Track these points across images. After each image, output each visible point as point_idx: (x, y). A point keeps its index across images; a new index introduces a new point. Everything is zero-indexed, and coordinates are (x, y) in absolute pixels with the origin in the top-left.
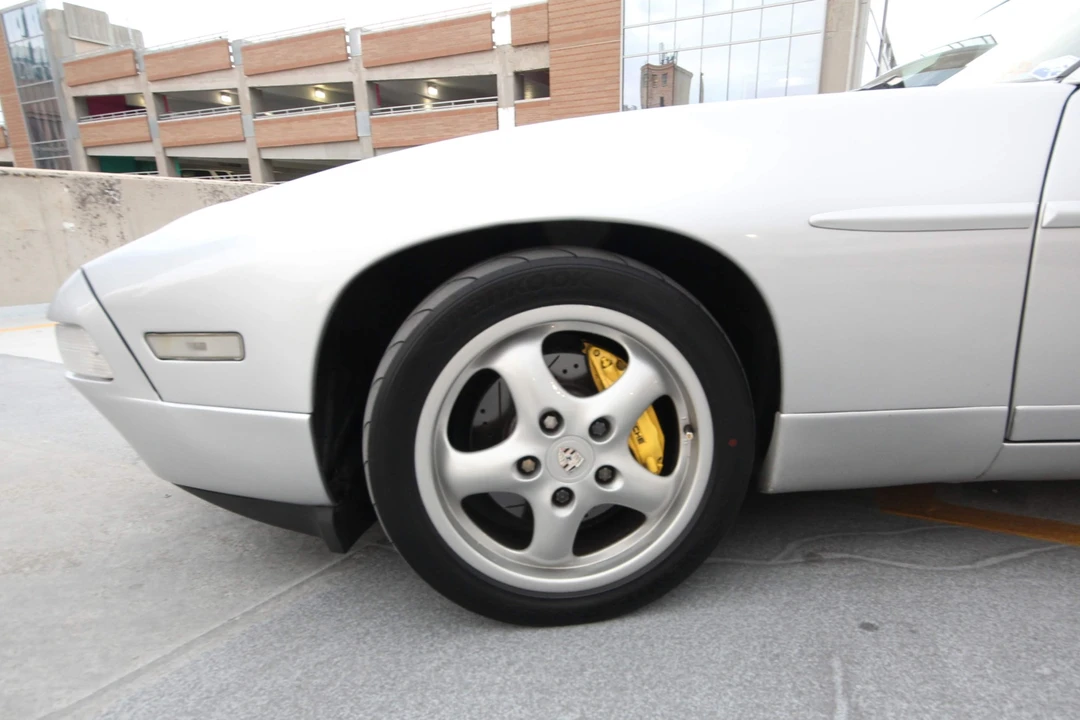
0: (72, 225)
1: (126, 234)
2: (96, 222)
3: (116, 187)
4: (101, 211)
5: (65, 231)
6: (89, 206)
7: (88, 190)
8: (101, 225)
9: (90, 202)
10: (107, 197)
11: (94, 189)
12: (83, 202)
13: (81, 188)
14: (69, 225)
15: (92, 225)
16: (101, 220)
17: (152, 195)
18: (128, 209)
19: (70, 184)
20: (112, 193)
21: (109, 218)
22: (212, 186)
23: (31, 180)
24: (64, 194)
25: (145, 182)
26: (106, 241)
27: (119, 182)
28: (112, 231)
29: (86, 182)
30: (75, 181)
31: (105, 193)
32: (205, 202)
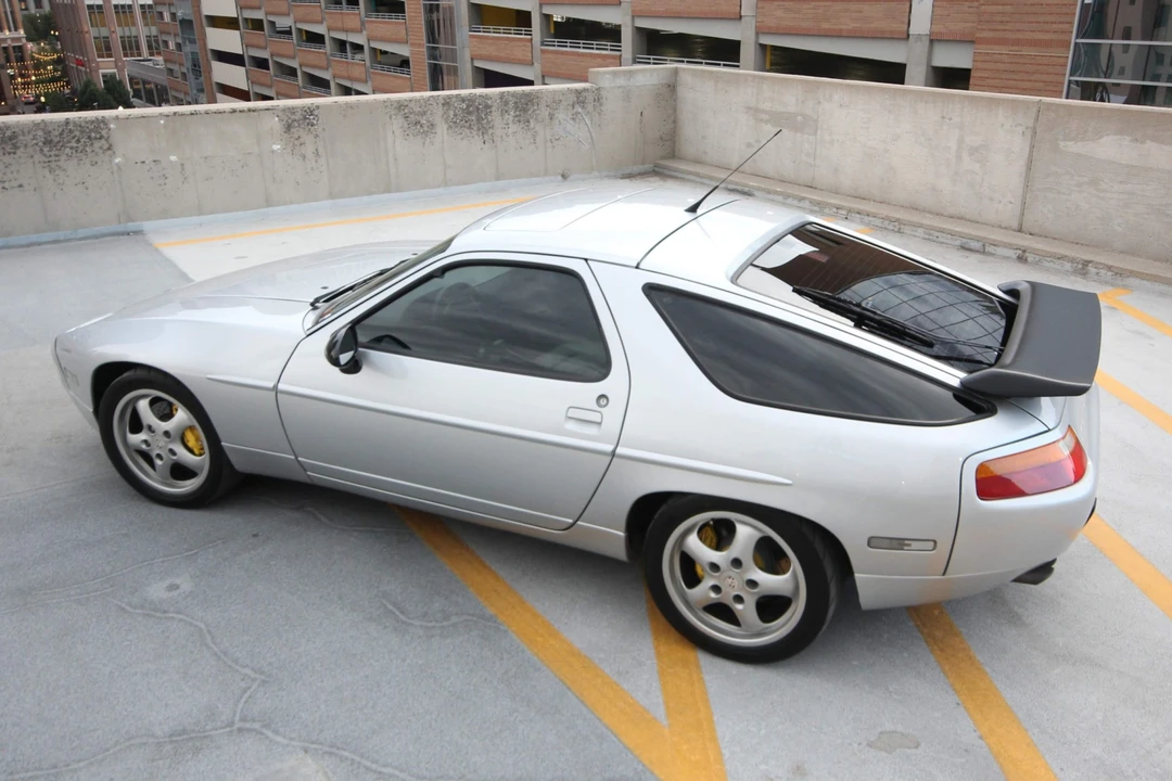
0: (279, 146)
1: (320, 150)
2: (296, 142)
3: (316, 113)
4: (302, 133)
5: (273, 152)
6: (292, 130)
7: (293, 117)
8: (301, 145)
9: (294, 127)
10: (308, 121)
11: (298, 116)
12: (288, 128)
13: (288, 116)
14: (276, 147)
15: (294, 145)
16: (301, 140)
17: (344, 116)
18: (324, 130)
19: (280, 114)
20: (312, 117)
21: (308, 138)
22: (398, 102)
23: (252, 113)
24: (275, 123)
25: (340, 106)
26: (304, 157)
27: (318, 107)
28: (309, 150)
29: (292, 110)
30: (284, 110)
31: (306, 118)
32: (391, 118)
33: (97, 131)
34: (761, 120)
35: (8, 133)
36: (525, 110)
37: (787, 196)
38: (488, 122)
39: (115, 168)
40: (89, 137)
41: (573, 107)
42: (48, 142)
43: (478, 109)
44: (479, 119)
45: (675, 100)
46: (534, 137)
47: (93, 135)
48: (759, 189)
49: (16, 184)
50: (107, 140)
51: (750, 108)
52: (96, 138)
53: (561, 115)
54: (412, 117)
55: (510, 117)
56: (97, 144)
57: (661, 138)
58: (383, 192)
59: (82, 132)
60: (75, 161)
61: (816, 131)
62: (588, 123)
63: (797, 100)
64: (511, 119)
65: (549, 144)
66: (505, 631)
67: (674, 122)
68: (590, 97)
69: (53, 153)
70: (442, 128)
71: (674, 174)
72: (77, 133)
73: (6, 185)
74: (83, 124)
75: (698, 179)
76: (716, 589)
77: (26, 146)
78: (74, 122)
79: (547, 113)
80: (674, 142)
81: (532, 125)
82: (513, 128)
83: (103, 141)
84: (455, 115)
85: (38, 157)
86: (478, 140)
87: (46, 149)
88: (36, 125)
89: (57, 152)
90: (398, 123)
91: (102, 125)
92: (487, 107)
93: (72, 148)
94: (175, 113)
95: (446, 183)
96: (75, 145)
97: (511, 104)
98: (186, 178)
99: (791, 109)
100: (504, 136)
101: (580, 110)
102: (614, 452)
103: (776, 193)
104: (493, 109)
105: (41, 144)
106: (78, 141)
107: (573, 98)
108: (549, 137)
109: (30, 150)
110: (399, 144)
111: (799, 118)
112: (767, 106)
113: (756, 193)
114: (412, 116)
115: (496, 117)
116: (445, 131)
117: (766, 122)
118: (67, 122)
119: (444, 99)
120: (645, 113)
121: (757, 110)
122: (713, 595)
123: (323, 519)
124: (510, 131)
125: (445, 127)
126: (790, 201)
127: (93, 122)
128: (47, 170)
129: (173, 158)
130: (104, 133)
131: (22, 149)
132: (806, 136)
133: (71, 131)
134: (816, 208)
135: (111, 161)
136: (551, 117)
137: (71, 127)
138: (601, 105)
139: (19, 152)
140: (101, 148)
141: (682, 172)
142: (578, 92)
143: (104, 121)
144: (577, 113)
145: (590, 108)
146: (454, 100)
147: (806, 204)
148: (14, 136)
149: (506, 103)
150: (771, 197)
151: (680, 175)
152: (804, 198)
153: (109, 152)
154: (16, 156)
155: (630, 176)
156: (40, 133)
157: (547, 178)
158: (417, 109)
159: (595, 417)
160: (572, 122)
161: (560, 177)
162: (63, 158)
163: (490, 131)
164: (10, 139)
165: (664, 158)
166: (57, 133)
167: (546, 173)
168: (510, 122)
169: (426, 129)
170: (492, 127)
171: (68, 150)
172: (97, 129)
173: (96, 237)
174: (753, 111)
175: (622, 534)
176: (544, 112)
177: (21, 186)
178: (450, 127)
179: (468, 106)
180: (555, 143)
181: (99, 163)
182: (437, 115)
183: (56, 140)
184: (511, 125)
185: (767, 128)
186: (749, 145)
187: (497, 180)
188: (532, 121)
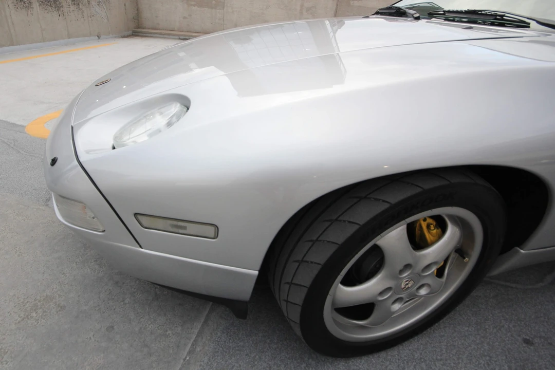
34: (191, 5)
38: (60, 4)
46: (83, 13)
53: (92, 3)
57: (134, 18)
58: (9, 45)
61: (224, 8)
62: (105, 8)
64: (70, 2)
65: (90, 19)
67: (138, 10)
70: (36, 5)
71: (145, 35)
80: (138, 20)
81: (81, 7)
82: (73, 8)
86: (55, 14)
95: (44, 40)
100: (69, 12)
108: (89, 15)
110: (14, 14)
111: (214, 2)
116: (38, 7)
117: (194, 5)
120: (126, 4)
124: (71, 9)
125: (38, 4)
132: (218, 11)
136: (89, 3)
141: (151, 33)
144: (100, 2)
151: (147, 35)
155: (124, 37)
157: (91, 37)
160: (98, 7)
161: (97, 37)
163: (61, 9)
165: (136, 28)
167: (91, 35)
168: (70, 4)
169: (27, 5)
170: (62, 7)
174: (186, 0)
178: (40, 5)
180: (92, 17)
184: (71, 6)
185: (196, 8)
186: (184, 18)
187: (69, 38)
188: (80, 4)
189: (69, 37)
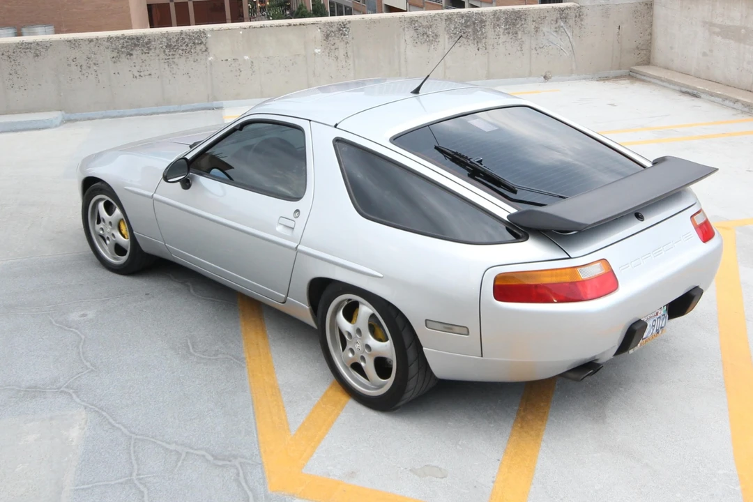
0: (319, 50)
1: (349, 54)
2: (333, 47)
3: (347, 26)
4: (337, 41)
5: (315, 54)
6: (330, 38)
7: (331, 29)
8: (335, 49)
9: (331, 36)
10: (341, 32)
11: (334, 29)
12: (327, 37)
13: (327, 28)
14: (317, 51)
15: (330, 49)
16: (336, 46)
17: (369, 28)
18: (353, 38)
19: (321, 27)
20: (344, 29)
21: (340, 45)
22: (411, 18)
23: (302, 26)
24: (318, 34)
25: (366, 21)
26: (337, 58)
27: (349, 22)
28: (341, 53)
29: (331, 25)
30: (325, 24)
31: (340, 30)
32: (404, 30)
33: (199, 39)
34: (714, 33)
35: (146, 40)
36: (514, 25)
37: (726, 98)
38: (483, 34)
39: (209, 64)
40: (194, 43)
41: (557, 22)
42: (168, 46)
43: (474, 23)
44: (475, 31)
45: (652, 16)
46: (521, 46)
47: (197, 41)
48: (704, 92)
49: (147, 73)
50: (205, 45)
51: (706, 23)
52: (198, 44)
53: (545, 29)
54: (421, 30)
55: (500, 30)
56: (198, 47)
57: (637, 48)
59: (190, 39)
60: (183, 59)
62: (569, 34)
63: (742, 15)
64: (502, 31)
65: (534, 52)
66: (244, 368)
67: (651, 34)
68: (572, 14)
69: (170, 53)
70: (444, 38)
71: (643, 77)
72: (187, 40)
73: (142, 74)
74: (191, 34)
75: (661, 83)
76: (352, 351)
77: (155, 49)
78: (186, 33)
79: (533, 27)
80: (650, 51)
81: (519, 36)
82: (503, 38)
83: (202, 46)
84: (455, 28)
85: (162, 56)
86: (472, 48)
87: (167, 51)
88: (163, 35)
89: (174, 53)
90: (409, 34)
91: (202, 35)
92: (482, 21)
93: (183, 50)
94: (250, 27)
96: (185, 48)
97: (502, 20)
98: (253, 72)
99: (738, 23)
100: (495, 45)
101: (562, 24)
102: (296, 248)
103: (718, 96)
104: (487, 23)
105: (164, 47)
106: (187, 45)
107: (557, 15)
108: (533, 47)
109: (157, 51)
110: (410, 50)
111: (743, 31)
112: (718, 21)
113: (703, 96)
114: (421, 28)
115: (489, 31)
116: (447, 41)
117: (718, 34)
118: (181, 33)
119: (447, 16)
120: (623, 27)
121: (712, 25)
122: (350, 355)
123: (192, 291)
124: (500, 41)
125: (447, 37)
126: (727, 102)
127: (197, 32)
128: (166, 64)
129: (246, 58)
130: (203, 40)
131: (153, 50)
132: (747, 47)
133: (183, 39)
134: (747, 109)
135: (206, 59)
136: (537, 29)
137: (183, 36)
138: (581, 20)
139: (151, 52)
140: (201, 50)
141: (650, 76)
142: (562, 10)
143: (204, 32)
144: (559, 27)
145: (571, 22)
146: (455, 16)
147: (738, 106)
148: (149, 42)
149: (498, 19)
150: (712, 98)
151: (648, 79)
152: (737, 101)
153: (206, 53)
154: (149, 55)
155: (606, 79)
156: (165, 40)
157: (530, 78)
158: (425, 23)
159: (291, 224)
160: (555, 34)
161: (542, 78)
162: (177, 56)
163: (484, 41)
164: (147, 44)
165: (638, 64)
166: (174, 40)
167: (530, 75)
168: (501, 34)
169: (431, 38)
170: (486, 37)
171: (180, 52)
172: (199, 38)
173: (193, 110)
174: (708, 25)
175: (307, 307)
176: (531, 26)
177: (150, 75)
178: (451, 37)
179: (466, 22)
180: (539, 50)
181: (199, 60)
182: (441, 27)
183: (174, 45)
184: (501, 36)
185: (719, 39)
186: (705, 54)
187: (488, 79)
188: (519, 33)
189: (489, 77)
